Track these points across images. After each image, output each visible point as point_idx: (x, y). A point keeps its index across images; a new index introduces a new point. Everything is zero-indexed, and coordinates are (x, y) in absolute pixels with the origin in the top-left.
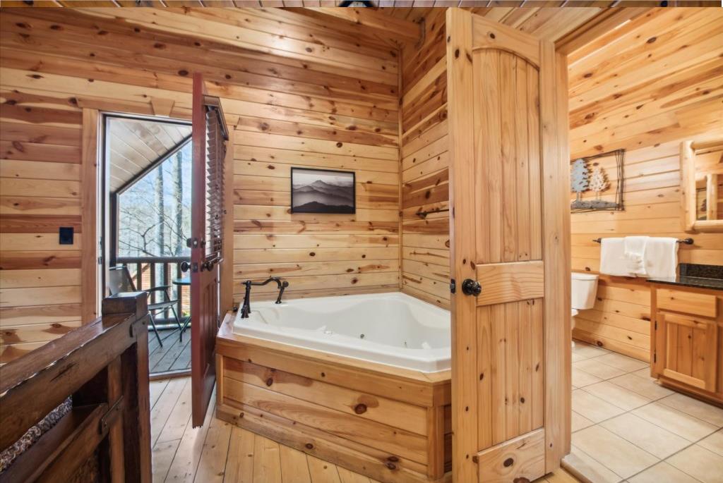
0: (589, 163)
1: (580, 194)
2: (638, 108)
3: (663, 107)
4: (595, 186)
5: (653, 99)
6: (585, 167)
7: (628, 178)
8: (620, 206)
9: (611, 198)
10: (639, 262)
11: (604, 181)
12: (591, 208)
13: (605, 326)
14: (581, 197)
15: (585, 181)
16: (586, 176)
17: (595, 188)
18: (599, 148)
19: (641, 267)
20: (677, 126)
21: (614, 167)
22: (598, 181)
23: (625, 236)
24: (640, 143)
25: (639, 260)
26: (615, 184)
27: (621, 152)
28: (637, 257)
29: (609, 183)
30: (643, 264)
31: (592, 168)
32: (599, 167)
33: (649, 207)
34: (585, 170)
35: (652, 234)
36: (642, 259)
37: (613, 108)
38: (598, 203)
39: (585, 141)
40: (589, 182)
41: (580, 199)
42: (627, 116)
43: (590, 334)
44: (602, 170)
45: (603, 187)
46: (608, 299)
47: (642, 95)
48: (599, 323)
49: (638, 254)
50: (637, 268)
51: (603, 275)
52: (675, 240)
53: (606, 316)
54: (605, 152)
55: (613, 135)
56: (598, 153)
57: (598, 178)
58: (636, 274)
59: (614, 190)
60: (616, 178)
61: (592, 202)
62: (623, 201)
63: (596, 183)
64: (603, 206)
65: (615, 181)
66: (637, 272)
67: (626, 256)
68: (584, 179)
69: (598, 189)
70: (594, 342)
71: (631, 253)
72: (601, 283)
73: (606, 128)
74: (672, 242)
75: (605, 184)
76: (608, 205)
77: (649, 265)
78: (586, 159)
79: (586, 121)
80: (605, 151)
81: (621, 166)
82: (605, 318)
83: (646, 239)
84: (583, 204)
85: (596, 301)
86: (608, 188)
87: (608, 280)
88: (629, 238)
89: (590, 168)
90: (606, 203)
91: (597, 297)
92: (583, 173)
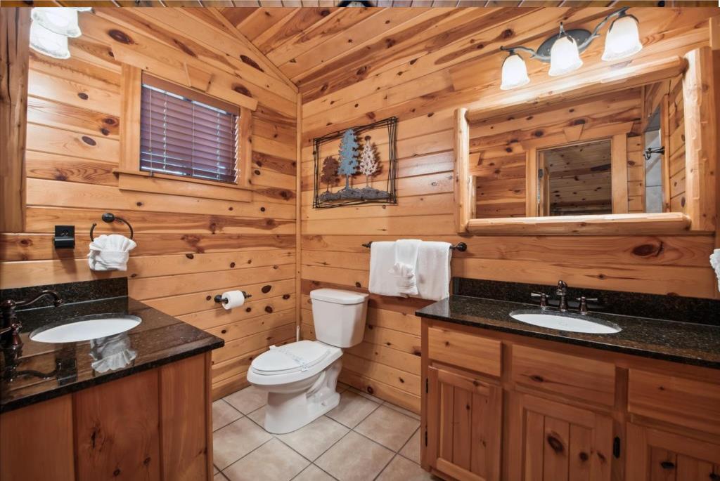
0: (360, 136)
1: (350, 179)
2: (412, 62)
3: (437, 62)
4: (365, 167)
5: (426, 52)
6: (355, 141)
7: (401, 159)
8: (392, 198)
9: (381, 185)
10: (410, 277)
11: (376, 162)
12: (362, 199)
13: (375, 364)
14: (352, 184)
15: (355, 160)
16: (356, 153)
17: (366, 170)
18: (371, 115)
19: (412, 284)
20: (451, 89)
21: (386, 143)
22: (368, 160)
23: (395, 240)
24: (414, 111)
25: (410, 274)
26: (386, 167)
27: (393, 122)
28: (408, 271)
29: (381, 165)
30: (414, 280)
31: (363, 142)
32: (372, 141)
33: (422, 199)
34: (356, 145)
35: (425, 237)
36: (413, 272)
37: (386, 61)
38: (369, 191)
39: (357, 106)
40: (359, 162)
41: (350, 186)
42: (400, 74)
43: (360, 376)
44: (374, 146)
45: (374, 170)
46: (380, 327)
47: (415, 45)
48: (370, 360)
49: (409, 266)
50: (408, 286)
51: (374, 294)
52: (449, 245)
53: (378, 351)
54: (377, 121)
55: (386, 98)
56: (370, 122)
57: (369, 157)
58: (407, 295)
59: (385, 176)
60: (388, 159)
61: (364, 190)
62: (395, 190)
63: (367, 164)
64: (373, 196)
65: (386, 162)
66: (408, 291)
67: (396, 268)
68: (354, 157)
69: (368, 173)
70: (364, 387)
71: (402, 264)
72: (373, 305)
73: (379, 88)
74: (445, 246)
75: (376, 165)
76: (379, 196)
77: (422, 280)
78: (358, 130)
79: (358, 77)
80: (378, 119)
81: (393, 141)
82: (377, 354)
83: (418, 243)
84: (353, 192)
85: (366, 331)
86: (379, 171)
87: (379, 300)
88: (400, 242)
89: (361, 143)
90: (378, 192)
91: (366, 324)
92: (354, 149)
